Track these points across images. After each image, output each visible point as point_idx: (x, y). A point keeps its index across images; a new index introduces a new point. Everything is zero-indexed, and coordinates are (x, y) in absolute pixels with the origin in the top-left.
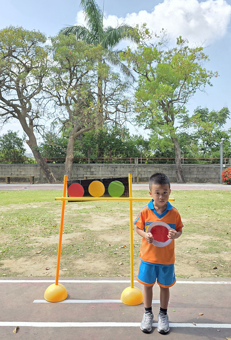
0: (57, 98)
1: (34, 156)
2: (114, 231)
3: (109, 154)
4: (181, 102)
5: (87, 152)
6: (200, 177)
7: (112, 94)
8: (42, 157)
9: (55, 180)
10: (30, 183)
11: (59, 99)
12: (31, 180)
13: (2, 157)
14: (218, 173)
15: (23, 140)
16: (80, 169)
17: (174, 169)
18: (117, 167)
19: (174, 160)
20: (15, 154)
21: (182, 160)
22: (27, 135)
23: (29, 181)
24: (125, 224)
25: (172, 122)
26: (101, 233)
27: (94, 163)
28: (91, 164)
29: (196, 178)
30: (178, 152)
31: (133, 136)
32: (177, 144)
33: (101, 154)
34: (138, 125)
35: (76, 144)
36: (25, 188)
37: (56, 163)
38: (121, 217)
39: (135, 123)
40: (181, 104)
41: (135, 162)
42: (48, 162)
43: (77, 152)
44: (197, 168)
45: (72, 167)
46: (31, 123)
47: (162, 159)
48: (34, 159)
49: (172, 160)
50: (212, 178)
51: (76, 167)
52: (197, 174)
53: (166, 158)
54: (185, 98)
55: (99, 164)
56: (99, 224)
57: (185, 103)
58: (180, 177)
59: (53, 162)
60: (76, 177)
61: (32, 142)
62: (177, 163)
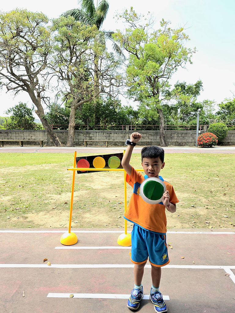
0: (60, 73)
1: (42, 123)
2: (112, 189)
3: (104, 122)
4: (165, 78)
5: (86, 121)
6: (180, 141)
7: (107, 70)
8: (49, 125)
9: (61, 143)
10: (39, 146)
11: (62, 74)
12: (41, 144)
13: (16, 125)
14: (194, 138)
15: (32, 110)
16: (81, 135)
17: (158, 135)
18: (111, 133)
19: (158, 127)
20: (26, 122)
21: (165, 127)
22: (35, 105)
23: (39, 144)
24: (120, 183)
25: (158, 95)
26: (102, 191)
27: (92, 129)
28: (89, 131)
29: (176, 142)
30: (162, 121)
31: (124, 107)
32: (161, 114)
33: (98, 122)
34: (129, 97)
35: (76, 114)
36: (37, 150)
37: (60, 129)
38: (117, 177)
39: (126, 96)
40: (165, 80)
41: (126, 129)
42: (54, 129)
43: (78, 120)
44: (177, 134)
45: (75, 132)
46: (39, 96)
47: (148, 126)
48: (42, 126)
49: (156, 127)
50: (189, 142)
51: (78, 133)
52: (177, 139)
53: (152, 125)
54: (168, 74)
55: (96, 131)
56: (100, 183)
57: (168, 78)
58: (163, 141)
59: (57, 128)
60: (78, 141)
61: (40, 112)
62: (161, 129)
